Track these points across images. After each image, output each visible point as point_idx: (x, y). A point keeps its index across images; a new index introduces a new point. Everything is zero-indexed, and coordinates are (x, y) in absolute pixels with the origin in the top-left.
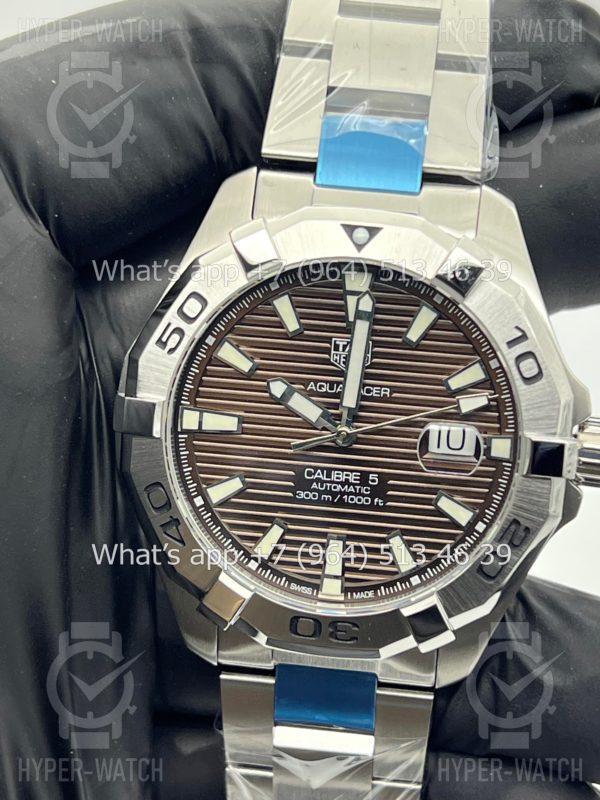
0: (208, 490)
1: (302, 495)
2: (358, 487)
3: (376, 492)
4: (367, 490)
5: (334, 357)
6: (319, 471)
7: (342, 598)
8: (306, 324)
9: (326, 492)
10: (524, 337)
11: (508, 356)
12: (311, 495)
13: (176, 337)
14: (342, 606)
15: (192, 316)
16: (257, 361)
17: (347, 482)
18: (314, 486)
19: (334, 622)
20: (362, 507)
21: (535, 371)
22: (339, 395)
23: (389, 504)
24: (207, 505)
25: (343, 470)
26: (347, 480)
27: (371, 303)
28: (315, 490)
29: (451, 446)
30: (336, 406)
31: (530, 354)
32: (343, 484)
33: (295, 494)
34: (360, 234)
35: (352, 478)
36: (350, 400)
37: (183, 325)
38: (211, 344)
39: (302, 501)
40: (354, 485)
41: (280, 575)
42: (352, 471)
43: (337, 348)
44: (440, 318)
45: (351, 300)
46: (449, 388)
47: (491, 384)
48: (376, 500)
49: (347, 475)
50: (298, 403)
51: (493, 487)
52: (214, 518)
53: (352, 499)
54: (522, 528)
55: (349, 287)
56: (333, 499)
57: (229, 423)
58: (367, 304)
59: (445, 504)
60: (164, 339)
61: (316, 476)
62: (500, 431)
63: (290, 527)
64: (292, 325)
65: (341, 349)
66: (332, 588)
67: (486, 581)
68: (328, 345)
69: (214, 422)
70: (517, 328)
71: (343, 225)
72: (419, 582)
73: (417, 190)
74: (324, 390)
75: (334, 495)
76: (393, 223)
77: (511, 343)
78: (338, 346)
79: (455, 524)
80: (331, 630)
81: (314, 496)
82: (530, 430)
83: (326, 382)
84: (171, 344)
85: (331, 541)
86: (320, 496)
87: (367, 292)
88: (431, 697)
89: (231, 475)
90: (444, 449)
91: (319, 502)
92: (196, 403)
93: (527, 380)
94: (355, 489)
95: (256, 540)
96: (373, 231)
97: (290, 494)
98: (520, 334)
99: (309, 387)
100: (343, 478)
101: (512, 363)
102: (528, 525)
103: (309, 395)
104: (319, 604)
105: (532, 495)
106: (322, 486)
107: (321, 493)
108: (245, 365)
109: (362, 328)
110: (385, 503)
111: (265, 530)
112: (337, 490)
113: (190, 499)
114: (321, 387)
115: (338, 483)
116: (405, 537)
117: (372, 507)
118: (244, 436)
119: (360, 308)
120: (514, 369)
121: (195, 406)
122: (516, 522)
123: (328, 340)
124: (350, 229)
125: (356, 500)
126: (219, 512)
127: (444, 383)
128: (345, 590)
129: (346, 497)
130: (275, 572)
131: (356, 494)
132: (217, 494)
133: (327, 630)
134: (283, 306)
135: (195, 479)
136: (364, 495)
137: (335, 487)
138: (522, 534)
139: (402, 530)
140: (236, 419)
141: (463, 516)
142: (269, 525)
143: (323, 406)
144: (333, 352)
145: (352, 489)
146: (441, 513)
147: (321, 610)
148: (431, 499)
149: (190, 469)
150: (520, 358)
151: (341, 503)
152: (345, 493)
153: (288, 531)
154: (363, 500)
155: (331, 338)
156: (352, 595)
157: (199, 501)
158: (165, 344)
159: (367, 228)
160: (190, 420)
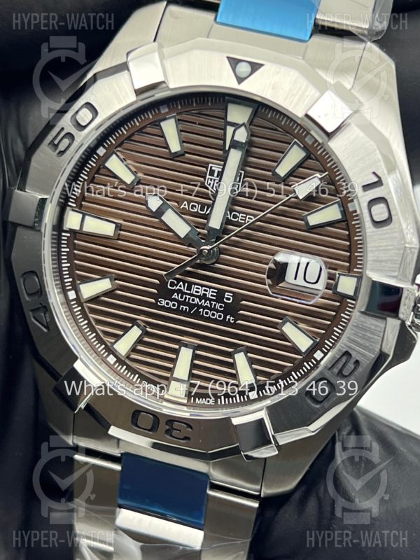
0: (81, 286)
1: (163, 303)
2: (214, 303)
3: (229, 309)
4: (221, 307)
5: (209, 181)
6: (181, 283)
7: (185, 401)
8: (188, 148)
9: (184, 303)
10: (379, 183)
11: (362, 199)
12: (171, 304)
13: (66, 142)
14: (185, 408)
15: (84, 124)
16: (140, 175)
17: (204, 297)
18: (175, 296)
19: (171, 421)
20: (215, 321)
21: (385, 216)
22: (207, 217)
23: (239, 322)
24: (78, 300)
25: (202, 286)
26: (205, 295)
27: (246, 134)
28: (175, 300)
29: (307, 279)
30: (203, 226)
31: (382, 200)
32: (200, 298)
33: (157, 301)
34: (244, 69)
35: (209, 294)
36: (215, 222)
37: (73, 131)
38: (101, 155)
39: (163, 308)
40: (210, 300)
41: (134, 371)
42: (210, 287)
43: (212, 173)
44: (308, 157)
45: (230, 130)
46: (307, 223)
47: (347, 225)
48: (228, 317)
49: (205, 290)
50: (170, 218)
51: (335, 320)
52: (83, 311)
53: (207, 313)
54: (352, 361)
55: (229, 119)
56: (190, 310)
57: (107, 229)
58: (242, 135)
59: (289, 329)
60: (56, 142)
61: (178, 287)
62: (349, 269)
63: (148, 329)
64: (175, 147)
65: (216, 175)
66: (177, 390)
67: (313, 405)
68: (204, 169)
69: (94, 225)
70: (374, 173)
71: (228, 58)
72: (257, 397)
73: (307, 38)
74: (196, 210)
75: (191, 306)
76: (275, 61)
77: (366, 187)
78: (214, 171)
79: (295, 350)
80: (168, 427)
81: (174, 305)
82: (372, 270)
83: (198, 203)
84: (62, 148)
85: (183, 348)
86: (179, 307)
87: (243, 124)
88: (256, 505)
89: (103, 275)
90: (300, 281)
91: (177, 311)
92: (81, 206)
93: (377, 224)
94: (211, 304)
95: (118, 337)
96: (255, 67)
97: (153, 301)
98: (376, 179)
99: (183, 206)
100: (201, 293)
101: (365, 205)
102: (358, 359)
103: (181, 213)
104: (165, 404)
105: (366, 331)
106: (182, 298)
107: (180, 303)
108: (128, 178)
109: (235, 157)
110: (235, 320)
111: (126, 330)
112: (196, 302)
113: (64, 292)
114: (193, 206)
115: (197, 296)
116: (249, 354)
117: (223, 323)
118: (120, 242)
119: (235, 138)
120: (365, 212)
121: (80, 208)
122: (347, 354)
123: (205, 165)
124: (234, 62)
125: (210, 314)
126: (89, 308)
127: (304, 219)
128: (189, 395)
129: (202, 310)
130: (129, 368)
131: (211, 309)
132: (88, 290)
133: (163, 426)
134: (170, 128)
135: (71, 275)
136: (218, 311)
137: (193, 300)
138: (351, 366)
139: (247, 347)
140: (114, 225)
141: (304, 343)
142: (131, 325)
143: (192, 224)
144: (208, 176)
145: (207, 304)
146: (284, 337)
147: (167, 410)
148: (277, 323)
149: (69, 265)
150: (373, 202)
151: (197, 315)
152: (201, 306)
153: (146, 334)
154: (217, 315)
155: (208, 164)
156: (194, 400)
157: (72, 295)
158: (56, 146)
159: (250, 63)
160: (73, 220)
